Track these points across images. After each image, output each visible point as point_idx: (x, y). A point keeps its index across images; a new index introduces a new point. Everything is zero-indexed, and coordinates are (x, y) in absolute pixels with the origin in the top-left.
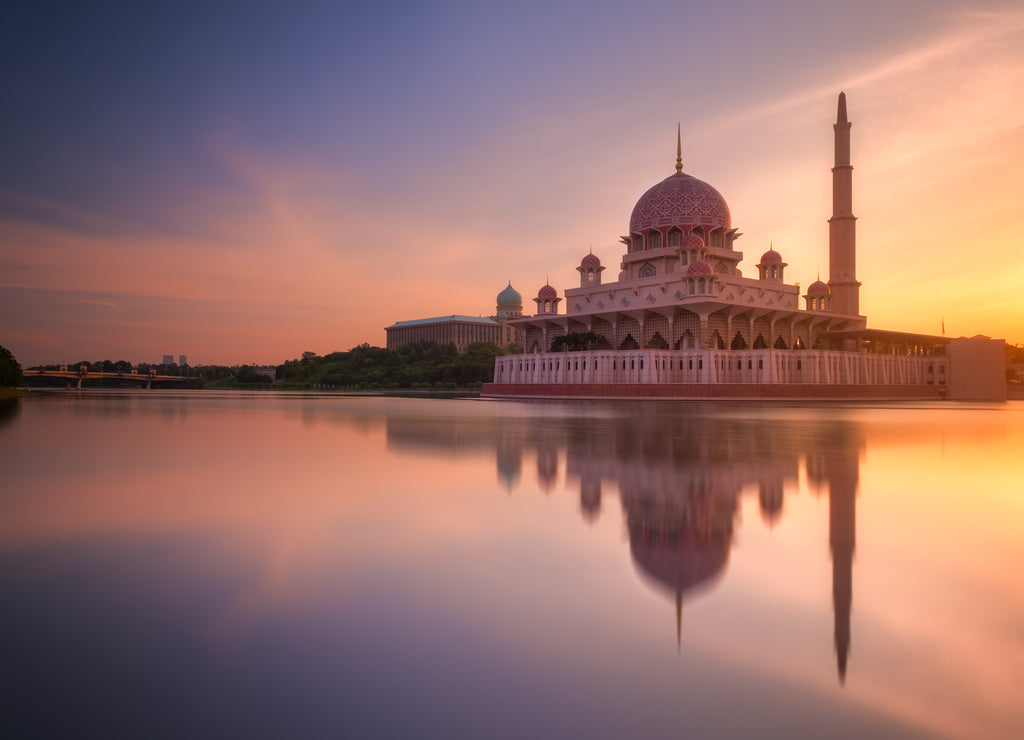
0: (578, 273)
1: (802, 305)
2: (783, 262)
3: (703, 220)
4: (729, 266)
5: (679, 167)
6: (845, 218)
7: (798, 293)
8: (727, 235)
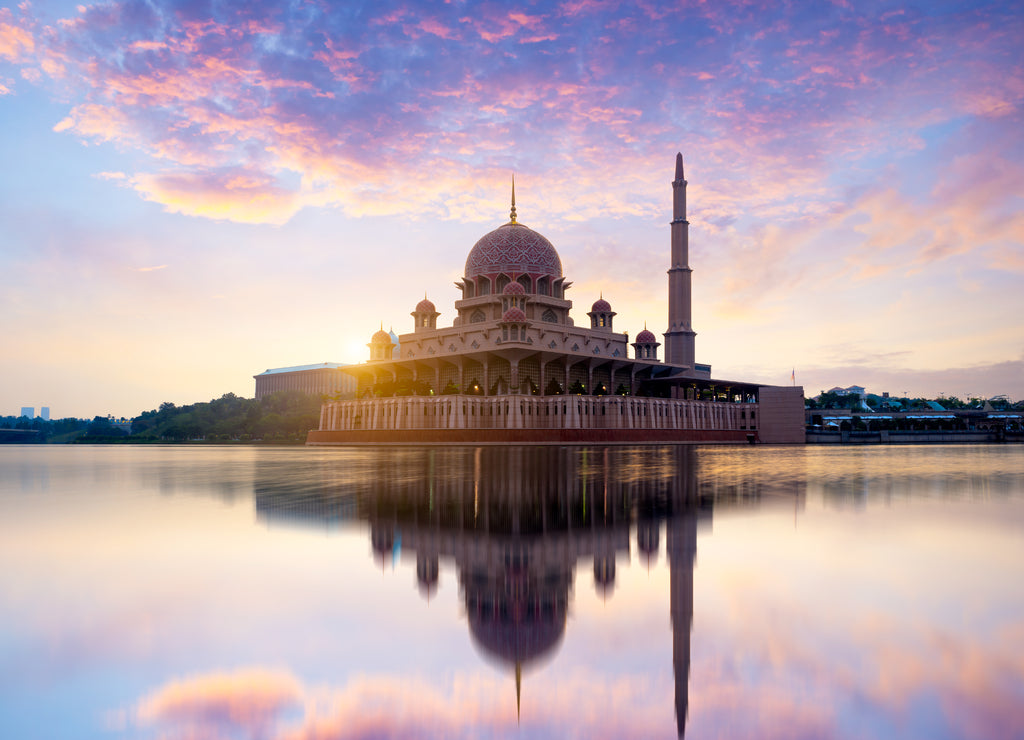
0: (413, 318)
1: (632, 354)
2: (612, 310)
3: (529, 268)
4: (559, 314)
5: (513, 215)
6: (682, 270)
7: (627, 342)
8: (556, 283)
